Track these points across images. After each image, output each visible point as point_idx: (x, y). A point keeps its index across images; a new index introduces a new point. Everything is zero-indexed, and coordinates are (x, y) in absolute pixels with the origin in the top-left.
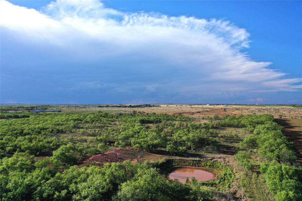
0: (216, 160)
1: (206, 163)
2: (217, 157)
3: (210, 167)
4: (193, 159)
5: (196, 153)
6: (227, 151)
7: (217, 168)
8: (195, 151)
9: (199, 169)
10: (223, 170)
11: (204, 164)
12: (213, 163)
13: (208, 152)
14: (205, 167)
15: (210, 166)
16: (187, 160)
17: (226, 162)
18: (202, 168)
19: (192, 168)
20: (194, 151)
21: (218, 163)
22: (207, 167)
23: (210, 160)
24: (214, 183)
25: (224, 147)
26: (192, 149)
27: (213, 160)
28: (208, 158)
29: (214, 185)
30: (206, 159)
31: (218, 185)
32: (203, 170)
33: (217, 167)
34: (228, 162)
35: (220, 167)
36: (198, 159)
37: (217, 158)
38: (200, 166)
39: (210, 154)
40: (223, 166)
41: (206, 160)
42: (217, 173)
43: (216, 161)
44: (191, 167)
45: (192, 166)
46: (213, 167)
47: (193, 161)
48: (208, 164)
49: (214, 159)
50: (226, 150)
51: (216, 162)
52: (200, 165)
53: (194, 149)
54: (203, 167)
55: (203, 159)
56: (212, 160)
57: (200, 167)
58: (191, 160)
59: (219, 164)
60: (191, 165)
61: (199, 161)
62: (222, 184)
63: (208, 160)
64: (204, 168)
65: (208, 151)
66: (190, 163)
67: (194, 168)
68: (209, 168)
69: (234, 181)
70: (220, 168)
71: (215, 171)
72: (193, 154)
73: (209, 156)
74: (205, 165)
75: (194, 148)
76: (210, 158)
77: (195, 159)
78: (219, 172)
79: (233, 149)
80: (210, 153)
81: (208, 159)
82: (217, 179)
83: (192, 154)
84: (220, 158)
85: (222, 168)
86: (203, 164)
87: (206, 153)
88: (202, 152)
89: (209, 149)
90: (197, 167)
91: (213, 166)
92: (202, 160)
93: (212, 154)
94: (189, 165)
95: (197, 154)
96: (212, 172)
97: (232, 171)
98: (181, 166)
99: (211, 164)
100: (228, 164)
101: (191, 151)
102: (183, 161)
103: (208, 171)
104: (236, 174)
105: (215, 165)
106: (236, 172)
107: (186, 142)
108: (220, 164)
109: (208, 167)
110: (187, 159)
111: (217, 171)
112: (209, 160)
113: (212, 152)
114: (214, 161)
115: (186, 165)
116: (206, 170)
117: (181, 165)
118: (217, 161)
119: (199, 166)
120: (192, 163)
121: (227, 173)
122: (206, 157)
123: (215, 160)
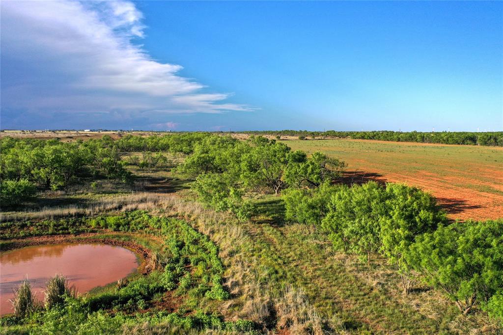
0: (134, 206)
1: (102, 219)
2: (134, 200)
3: (119, 231)
4: (58, 211)
5: (66, 197)
6: (154, 185)
7: (141, 228)
8: (63, 192)
9: (79, 241)
10: (163, 230)
11: (98, 224)
12: (124, 215)
13: (104, 193)
14: (102, 232)
15: (118, 225)
16: (35, 218)
17: (165, 208)
18: (92, 235)
19: (52, 243)
20: (59, 192)
21: (140, 214)
22: (110, 232)
23: (116, 209)
24: (151, 286)
25: (143, 179)
26: (54, 187)
27: (124, 209)
28: (105, 204)
29: (157, 298)
30: (102, 207)
31: (175, 294)
32: (95, 241)
33: (140, 226)
34: (171, 207)
35: (152, 224)
36: (73, 210)
37: (133, 202)
38: (83, 232)
39: (112, 196)
40: (159, 221)
41: (100, 211)
42: (147, 244)
43: (132, 210)
44: (50, 239)
45: (53, 234)
46: (129, 228)
47: (57, 217)
48: (111, 220)
49: (126, 205)
50: (151, 185)
51: (135, 212)
52: (83, 227)
53: (60, 188)
54: (93, 231)
55: (90, 210)
56: (120, 208)
57: (82, 236)
58: (50, 217)
59: (146, 218)
60: (50, 231)
61: (79, 215)
62: (188, 287)
63: (108, 211)
64: (98, 234)
65: (103, 191)
66: (46, 227)
67: (61, 243)
68: (115, 233)
69: (226, 262)
70: (151, 226)
71: (139, 238)
72: (58, 199)
73: (110, 200)
74: (102, 223)
75: (60, 183)
76: (115, 205)
77: (66, 211)
78: (154, 241)
79: (164, 181)
80: (109, 193)
81: (109, 207)
82: (157, 266)
83: (53, 199)
84: (143, 201)
85: (160, 228)
86: (93, 223)
87: (97, 195)
88: (87, 194)
89: (104, 186)
90: (73, 236)
91: (128, 224)
92: (88, 211)
93: (117, 194)
94: (39, 235)
95: (71, 199)
96: (128, 245)
97: (196, 230)
98: (8, 242)
99: (121, 221)
100: (172, 213)
101: (49, 193)
102: (18, 223)
103: (115, 244)
104: (216, 237)
105: (133, 222)
106: (213, 232)
107: (32, 172)
108: (150, 217)
109: (110, 230)
110: (34, 214)
111: (145, 239)
112: (111, 210)
113: (114, 190)
114: (127, 210)
115: (31, 235)
116: (106, 242)
117: (10, 239)
118: (136, 209)
119: (78, 233)
120: (55, 225)
121: (181, 238)
122: (100, 204)
123: (129, 207)
